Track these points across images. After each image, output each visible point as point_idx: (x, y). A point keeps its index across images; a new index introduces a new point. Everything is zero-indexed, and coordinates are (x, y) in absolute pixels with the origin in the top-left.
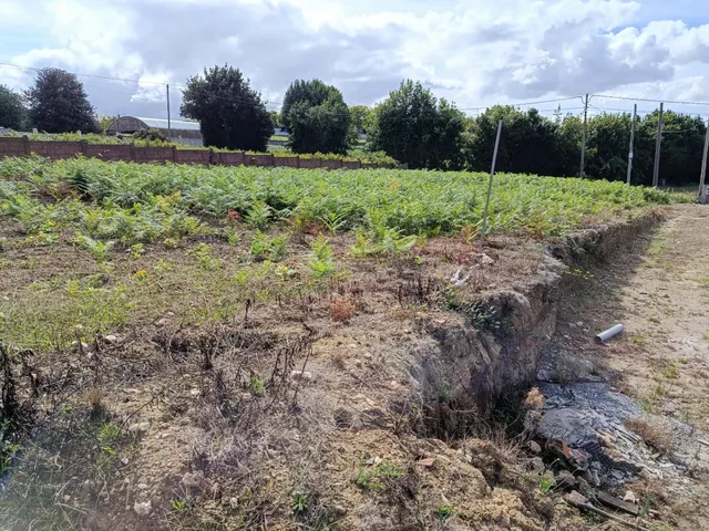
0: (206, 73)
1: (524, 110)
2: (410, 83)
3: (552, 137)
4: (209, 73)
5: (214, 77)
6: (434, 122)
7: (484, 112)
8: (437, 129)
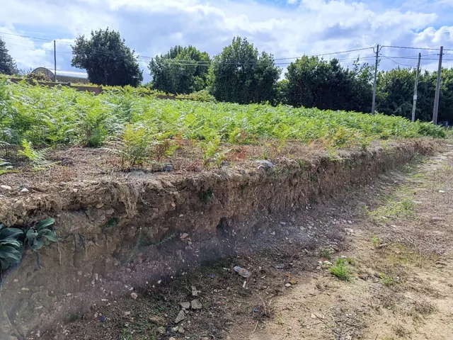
0: (92, 34)
1: (328, 60)
2: (239, 39)
3: (349, 82)
4: (95, 34)
5: (97, 37)
6: (255, 70)
7: (294, 62)
8: (256, 76)
